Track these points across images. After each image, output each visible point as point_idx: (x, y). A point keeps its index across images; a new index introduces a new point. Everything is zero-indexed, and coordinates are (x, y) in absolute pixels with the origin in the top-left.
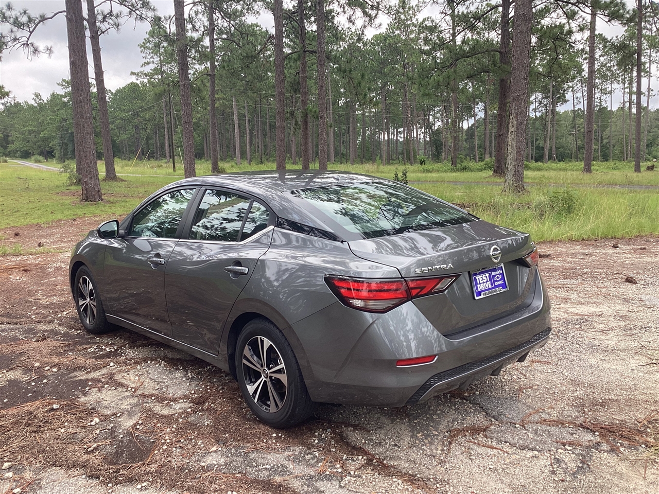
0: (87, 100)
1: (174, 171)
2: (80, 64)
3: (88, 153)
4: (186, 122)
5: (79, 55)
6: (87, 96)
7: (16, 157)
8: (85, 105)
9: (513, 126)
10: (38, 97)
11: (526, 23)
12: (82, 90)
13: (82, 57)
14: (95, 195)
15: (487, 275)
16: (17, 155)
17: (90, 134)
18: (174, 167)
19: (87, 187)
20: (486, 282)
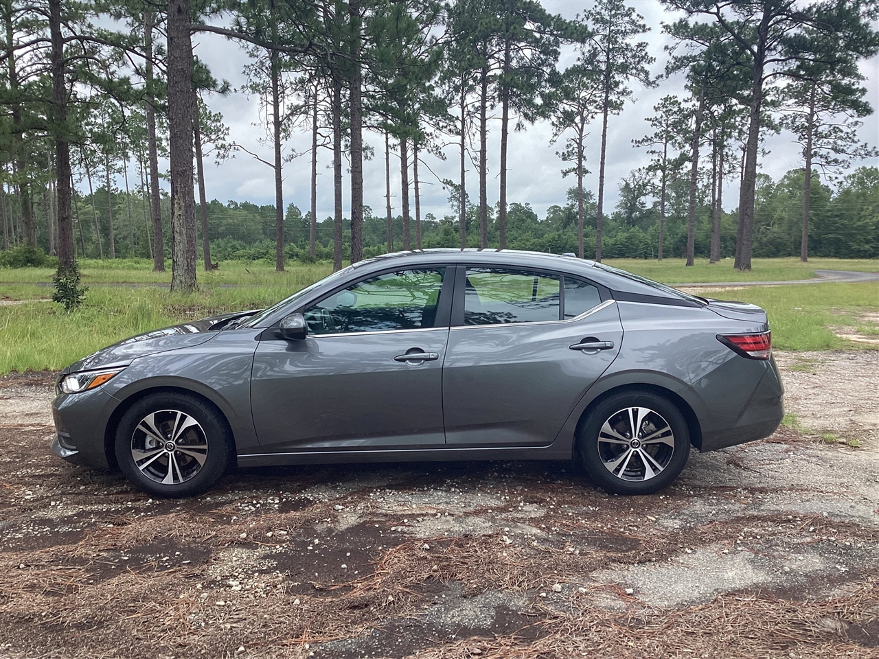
9: (180, 208)
11: (186, 80)
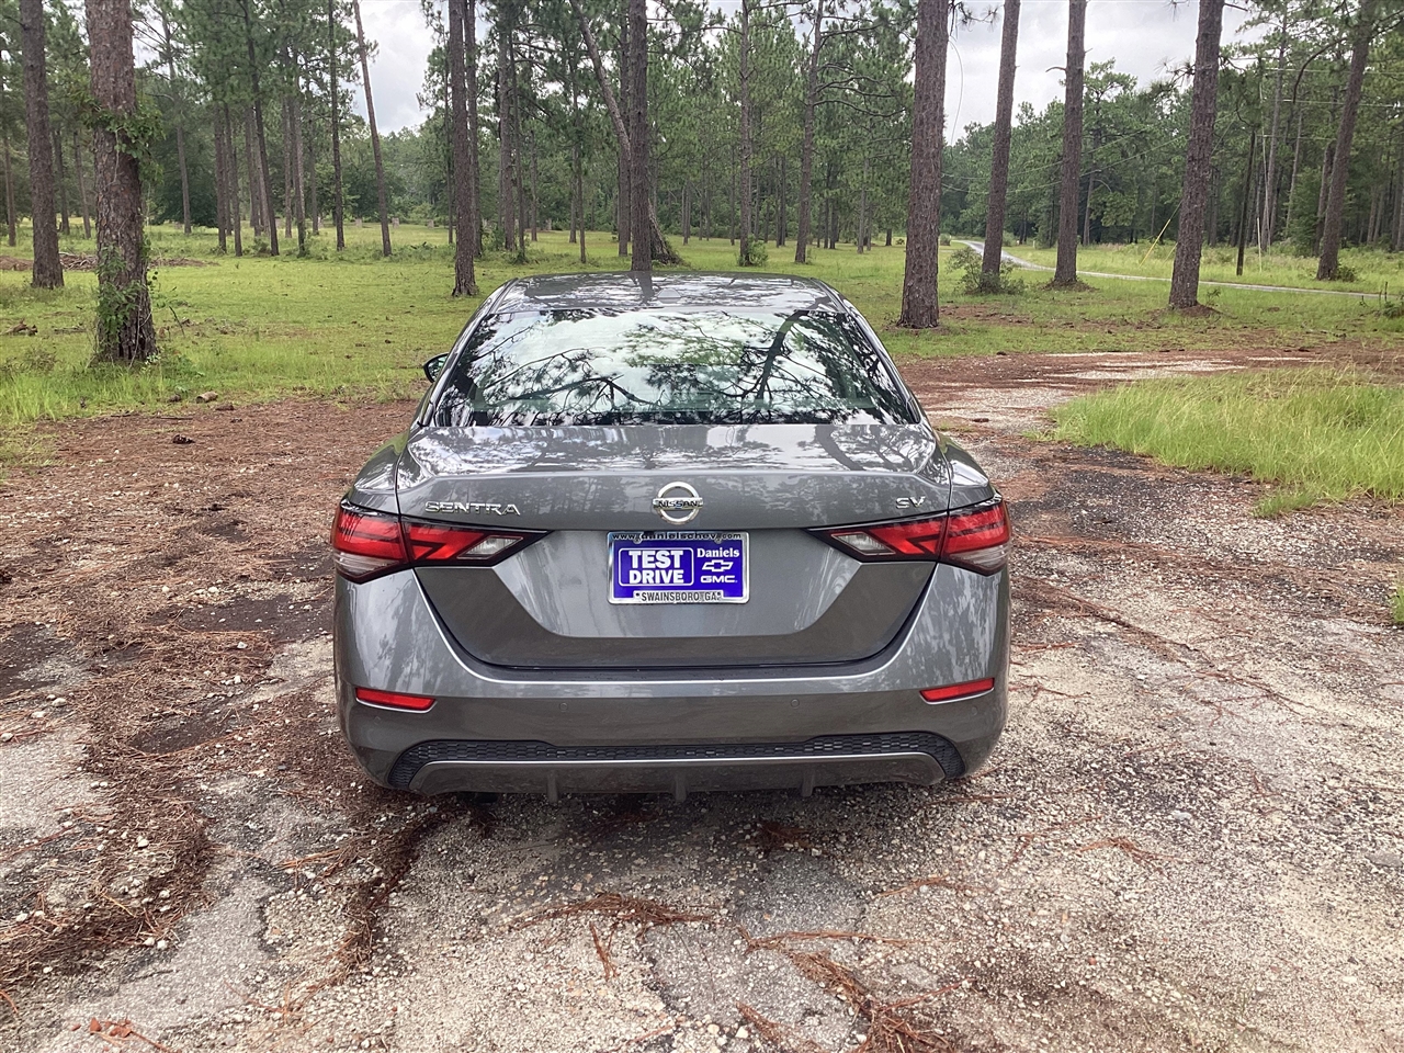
0: (935, 119)
1: (1239, 272)
2: (930, 43)
3: (921, 230)
4: (1193, 159)
5: (932, 24)
6: (936, 110)
7: (974, 235)
8: (928, 129)
10: (1027, 112)
12: (928, 98)
13: (937, 27)
14: (922, 315)
15: (678, 553)
16: (975, 231)
17: (931, 190)
18: (1240, 262)
19: (911, 298)
20: (667, 570)
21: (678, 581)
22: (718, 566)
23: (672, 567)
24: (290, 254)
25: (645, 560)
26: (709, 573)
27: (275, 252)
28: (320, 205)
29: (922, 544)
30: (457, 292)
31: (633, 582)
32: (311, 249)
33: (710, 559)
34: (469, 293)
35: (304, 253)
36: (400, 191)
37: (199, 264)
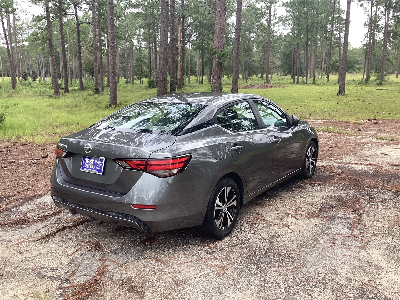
15: (93, 161)
21: (92, 168)
22: (99, 165)
23: (92, 164)
24: (310, 83)
25: (88, 161)
26: (97, 166)
27: (306, 83)
28: (332, 69)
29: (139, 166)
30: (339, 94)
31: (85, 166)
32: (316, 82)
33: (98, 163)
34: (342, 95)
35: (314, 83)
36: (357, 63)
37: (283, 87)
